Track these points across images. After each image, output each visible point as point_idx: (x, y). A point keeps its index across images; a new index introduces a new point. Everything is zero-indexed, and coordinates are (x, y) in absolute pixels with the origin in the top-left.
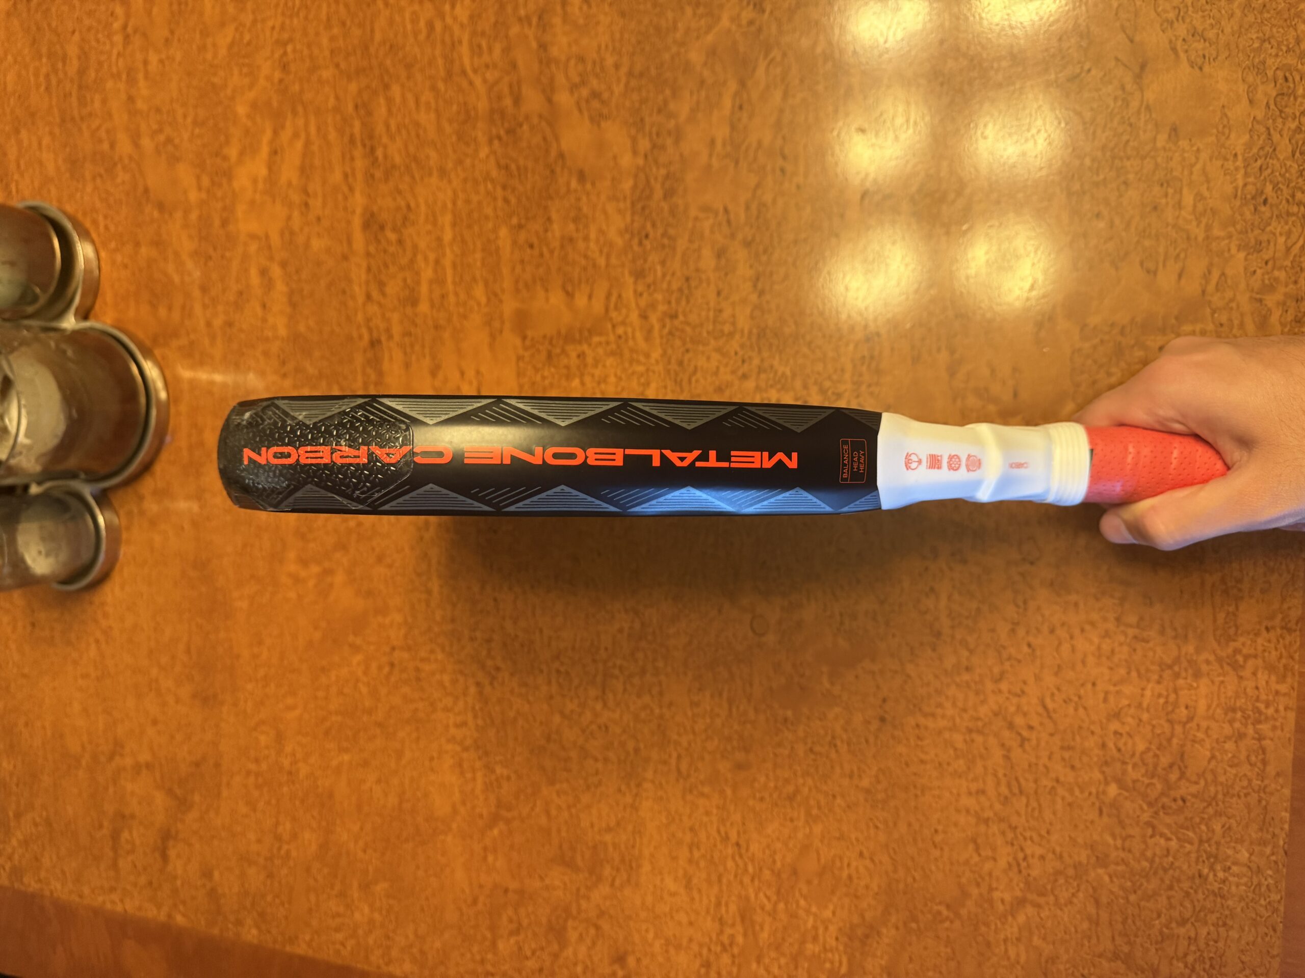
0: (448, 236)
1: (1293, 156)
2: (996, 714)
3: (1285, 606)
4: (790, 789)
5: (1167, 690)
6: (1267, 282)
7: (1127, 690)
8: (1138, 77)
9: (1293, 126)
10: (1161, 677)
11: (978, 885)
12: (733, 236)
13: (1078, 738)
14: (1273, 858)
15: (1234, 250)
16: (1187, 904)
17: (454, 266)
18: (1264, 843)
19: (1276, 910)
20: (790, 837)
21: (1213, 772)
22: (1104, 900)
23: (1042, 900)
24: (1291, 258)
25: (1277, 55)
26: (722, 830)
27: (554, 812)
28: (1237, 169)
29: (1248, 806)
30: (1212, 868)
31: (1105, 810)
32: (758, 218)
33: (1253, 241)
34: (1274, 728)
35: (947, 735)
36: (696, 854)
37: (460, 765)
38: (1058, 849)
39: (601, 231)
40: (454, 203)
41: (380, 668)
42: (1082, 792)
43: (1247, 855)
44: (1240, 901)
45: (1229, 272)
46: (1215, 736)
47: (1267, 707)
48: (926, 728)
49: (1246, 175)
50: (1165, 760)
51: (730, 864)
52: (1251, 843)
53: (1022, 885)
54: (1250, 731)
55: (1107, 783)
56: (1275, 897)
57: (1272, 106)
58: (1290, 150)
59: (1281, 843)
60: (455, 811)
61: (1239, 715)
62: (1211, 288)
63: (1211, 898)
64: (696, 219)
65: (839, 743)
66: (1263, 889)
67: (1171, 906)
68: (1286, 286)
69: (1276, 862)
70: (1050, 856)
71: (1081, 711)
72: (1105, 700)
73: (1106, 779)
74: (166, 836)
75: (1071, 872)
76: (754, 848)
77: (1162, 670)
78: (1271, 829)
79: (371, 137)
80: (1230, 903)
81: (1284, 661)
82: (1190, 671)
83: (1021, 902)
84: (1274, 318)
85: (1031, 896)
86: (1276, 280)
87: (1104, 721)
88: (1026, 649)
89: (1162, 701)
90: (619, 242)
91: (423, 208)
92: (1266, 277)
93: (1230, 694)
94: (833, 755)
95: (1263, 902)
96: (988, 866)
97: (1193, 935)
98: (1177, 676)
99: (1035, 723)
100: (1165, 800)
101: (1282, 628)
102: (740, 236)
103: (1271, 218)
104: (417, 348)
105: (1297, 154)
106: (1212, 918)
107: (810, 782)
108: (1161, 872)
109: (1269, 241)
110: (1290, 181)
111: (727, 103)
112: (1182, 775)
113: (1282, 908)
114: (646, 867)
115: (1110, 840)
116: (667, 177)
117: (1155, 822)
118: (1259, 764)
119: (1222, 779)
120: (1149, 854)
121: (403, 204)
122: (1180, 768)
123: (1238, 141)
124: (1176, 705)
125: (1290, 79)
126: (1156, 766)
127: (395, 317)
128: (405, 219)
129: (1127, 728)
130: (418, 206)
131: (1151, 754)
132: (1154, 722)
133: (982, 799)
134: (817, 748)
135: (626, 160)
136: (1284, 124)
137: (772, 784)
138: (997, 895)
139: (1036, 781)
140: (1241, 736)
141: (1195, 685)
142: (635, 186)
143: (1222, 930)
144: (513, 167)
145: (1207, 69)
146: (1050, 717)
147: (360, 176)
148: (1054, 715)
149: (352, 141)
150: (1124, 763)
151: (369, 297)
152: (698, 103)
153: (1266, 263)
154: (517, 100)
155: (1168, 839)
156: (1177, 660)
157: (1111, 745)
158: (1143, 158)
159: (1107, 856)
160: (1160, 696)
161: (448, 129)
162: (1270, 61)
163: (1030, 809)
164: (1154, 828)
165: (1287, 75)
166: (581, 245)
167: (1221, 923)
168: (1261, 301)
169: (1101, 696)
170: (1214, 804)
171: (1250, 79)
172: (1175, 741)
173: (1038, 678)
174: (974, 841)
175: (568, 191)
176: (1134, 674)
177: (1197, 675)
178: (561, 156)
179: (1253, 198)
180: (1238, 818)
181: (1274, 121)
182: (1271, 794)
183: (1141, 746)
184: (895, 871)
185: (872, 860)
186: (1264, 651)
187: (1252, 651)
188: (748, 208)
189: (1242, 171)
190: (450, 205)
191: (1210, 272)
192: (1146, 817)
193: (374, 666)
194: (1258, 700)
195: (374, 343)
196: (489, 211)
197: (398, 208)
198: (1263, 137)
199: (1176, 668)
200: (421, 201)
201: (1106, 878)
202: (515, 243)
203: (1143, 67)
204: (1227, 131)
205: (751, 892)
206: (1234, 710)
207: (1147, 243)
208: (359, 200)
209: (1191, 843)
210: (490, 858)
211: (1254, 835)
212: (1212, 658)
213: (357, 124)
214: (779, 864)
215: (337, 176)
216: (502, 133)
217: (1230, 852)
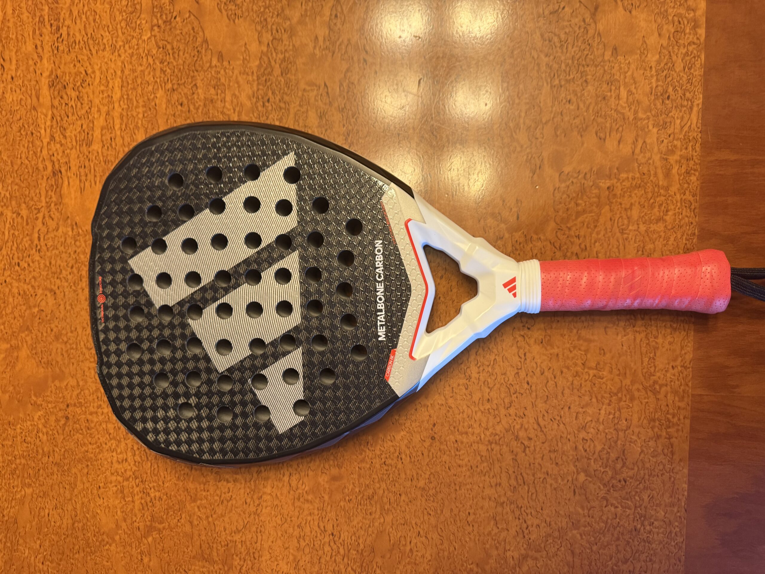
0: (117, 95)
1: (684, 70)
2: (507, 431)
3: (683, 352)
4: (371, 491)
5: (615, 410)
6: (670, 148)
7: (590, 411)
8: (593, 15)
9: (684, 51)
10: (610, 401)
11: (497, 548)
12: (330, 104)
13: (560, 444)
14: (679, 514)
15: (651, 127)
16: (628, 549)
17: (121, 117)
18: (672, 505)
19: (680, 548)
20: (370, 526)
21: (643, 462)
22: (577, 551)
23: (538, 555)
24: (684, 133)
25: (674, 7)
26: (322, 525)
27: (196, 522)
28: (652, 76)
29: (663, 482)
30: (643, 524)
31: (576, 490)
32: (348, 92)
33: (662, 122)
34: (678, 430)
35: (475, 446)
36: (303, 544)
38: (548, 519)
39: (234, 95)
40: (122, 71)
42: (563, 480)
43: (663, 514)
44: (659, 544)
45: (648, 141)
46: (643, 438)
47: (673, 417)
48: (462, 443)
49: (657, 80)
50: (613, 456)
51: (327, 548)
52: (666, 506)
53: (525, 546)
54: (664, 434)
55: (578, 473)
56: (680, 539)
57: (672, 39)
58: (682, 65)
59: (683, 504)
61: (657, 423)
62: (638, 150)
63: (643, 544)
64: (304, 90)
65: (403, 456)
66: (673, 535)
67: (618, 551)
68: (681, 151)
69: (680, 517)
70: (543, 524)
71: (562, 425)
72: (576, 418)
73: (577, 470)
75: (556, 534)
76: (344, 535)
77: (611, 397)
78: (677, 496)
79: (58, 20)
80: (654, 546)
81: (682, 387)
82: (628, 397)
83: (525, 557)
84: (674, 171)
85: (530, 553)
86: (675, 146)
87: (576, 432)
88: (526, 386)
89: (611, 416)
90: (248, 104)
91: (98, 73)
92: (670, 144)
93: (651, 410)
94: (400, 466)
95: (673, 543)
96: (504, 534)
97: (631, 569)
98: (620, 400)
99: (532, 435)
100: (614, 481)
101: (682, 366)
102: (336, 105)
103: (672, 108)
104: (90, 177)
105: (686, 69)
106: (643, 557)
107: (383, 485)
108: (611, 529)
109: (671, 122)
110: (682, 85)
111: (327, 12)
112: (624, 464)
113: (684, 547)
114: (266, 556)
115: (580, 510)
116: (284, 60)
117: (608, 497)
118: (669, 454)
119: (647, 465)
120: (604, 518)
121: (82, 70)
122: (622, 460)
123: (653, 58)
124: (620, 418)
125: (682, 22)
126: (608, 460)
127: (74, 154)
128: (84, 81)
129: (590, 436)
130: (94, 72)
131: (605, 452)
132: (607, 431)
133: (499, 489)
134: (389, 461)
135: (254, 47)
136: (679, 50)
137: (357, 490)
138: (509, 554)
139: (534, 475)
140: (659, 437)
141: (631, 405)
142: (260, 66)
143: (649, 564)
144: (169, 47)
145: (634, 12)
146: (542, 431)
147: (47, 48)
148: (544, 430)
149: (42, 21)
150: (589, 459)
151: (52, 138)
152: (306, 10)
153: (669, 136)
155: (616, 507)
156: (620, 389)
157: (580, 447)
158: (596, 66)
159: (579, 521)
160: (610, 413)
161: (119, 18)
162: (670, 10)
163: (530, 494)
164: (607, 501)
165: (680, 20)
166: (219, 104)
167: (648, 560)
168: (666, 159)
169: (575, 414)
170: (643, 481)
171: (659, 20)
172: (619, 442)
173: (534, 405)
174: (494, 518)
175: (210, 67)
176: (594, 400)
177: (632, 399)
178: (205, 41)
179: (662, 95)
180: (658, 490)
181: (673, 47)
182: (677, 473)
183: (599, 448)
184: (442, 544)
185: (426, 537)
186: (671, 381)
187: (664, 382)
188: (341, 85)
189: (655, 78)
190: (119, 73)
191: (637, 141)
192: (602, 493)
193: (53, 418)
194: (668, 413)
195: (56, 173)
196: (149, 78)
197: (78, 73)
198: (666, 57)
199: (620, 395)
200: (96, 68)
201: (578, 536)
202: (169, 101)
203: (596, 8)
204: (646, 53)
205: (342, 567)
206: (654, 420)
207: (600, 120)
208: (46, 65)
209: (630, 509)
211: (667, 501)
212: (641, 387)
213: (46, 9)
214: (362, 546)
215: (30, 47)
216: (160, 22)
217: (653, 513)
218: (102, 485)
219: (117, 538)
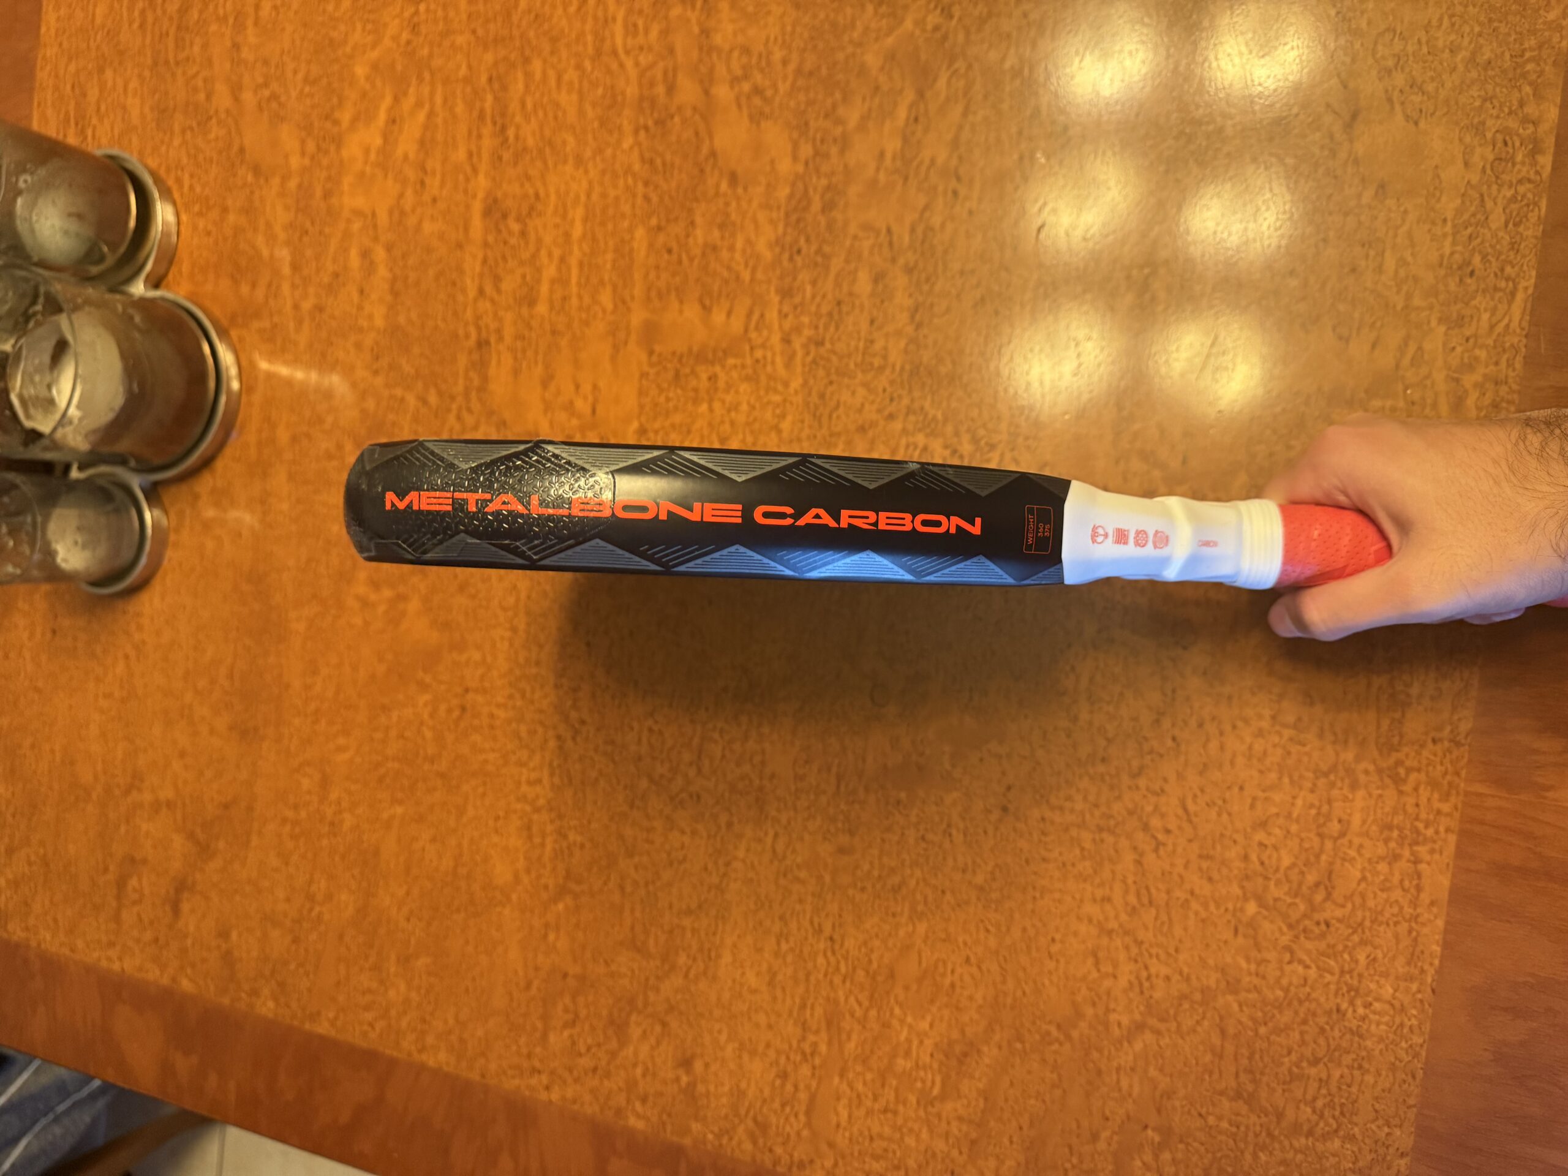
0: (577, 231)
1: (1506, 226)
2: (1131, 813)
3: (1456, 717)
4: (896, 879)
5: (1320, 801)
6: (1466, 360)
7: (1277, 797)
8: (1349, 126)
9: (1509, 193)
10: (1315, 785)
11: (1094, 1004)
12: (894, 260)
13: (1218, 847)
14: (1419, 996)
15: (1434, 323)
16: (1322, 1041)
17: (581, 265)
18: (1411, 979)
19: (1416, 1055)
20: (890, 935)
21: (1363, 896)
22: (1231, 1031)
23: (1162, 1026)
24: (1494, 336)
25: (1498, 117)
26: (816, 920)
27: (629, 889)
28: (1445, 235)
29: (1397, 937)
30: (1352, 1003)
31: (1241, 929)
32: (923, 242)
33: (1455, 315)
34: (1432, 851)
35: (1074, 832)
36: (784, 947)
37: (529, 828)
38: (1186, 970)
39: (749, 242)
40: (588, 196)
41: (450, 711)
42: (1218, 907)
43: (1391, 991)
44: (1379, 1043)
45: (1427, 346)
46: (1368, 856)
47: (1426, 827)
48: (1052, 823)
49: (1454, 243)
50: (1311, 878)
51: (821, 960)
52: (1397, 978)
53: (1142, 1008)
54: (1406, 853)
55: (1246, 899)
56: (1417, 1040)
57: (1489, 171)
58: (1503, 219)
59: (1429, 980)
60: (517, 880)
61: (1395, 833)
62: (1406, 361)
63: (1348, 1036)
64: (855, 237)
65: (954, 832)
66: (1406, 1030)
67: (1303, 1043)
68: (1487, 366)
69: (1421, 1001)
70: (1176, 977)
71: (1225, 816)
72: (1252, 806)
73: (1245, 894)
74: (182, 887)
75: (1198, 996)
76: (850, 943)
77: (1317, 778)
78: (1420, 964)
79: (503, 115)
80: (1369, 1043)
81: (1449, 777)
82: (1347, 781)
83: (1140, 1027)
84: (1471, 401)
85: (1153, 1022)
86: (1477, 359)
87: (1249, 830)
88: (1170, 743)
89: (1313, 812)
90: (768, 255)
91: (553, 198)
92: (1466, 355)
93: (1387, 809)
94: (947, 845)
95: (1403, 1044)
96: (1107, 983)
97: (1324, 1076)
98: (1333, 785)
99: (1172, 826)
100: (1307, 922)
101: (1451, 741)
102: (901, 261)
103: (1477, 291)
104: (530, 353)
105: (1511, 225)
106: (1347, 1059)
107: (918, 873)
108: (1295, 1003)
109: (1472, 317)
110: (1500, 253)
111: (902, 113)
112: (1329, 896)
113: (1424, 1054)
114: (727, 958)
115: (1244, 964)
116: (828, 188)
117: (1295, 947)
118: (1413, 890)
119: (1371, 903)
120: (1284, 982)
121: (531, 192)
122: (1326, 888)
123: (1449, 205)
124: (1328, 817)
125: (1510, 143)
126: (1300, 884)
127: (509, 317)
128: (532, 208)
129: (1273, 840)
130: (547, 195)
131: (1296, 870)
132: (1303, 835)
133: (1108, 907)
134: (930, 836)
135: (785, 166)
136: (1499, 191)
137: (876, 873)
138: (1113, 1017)
139: (1168, 892)
140: (1396, 857)
141: (1351, 796)
142: (791, 196)
143: (1356, 1073)
144: (659, 161)
145: (1422, 125)
146: (1190, 821)
147: (485, 156)
148: (1194, 819)
149: (481, 117)
150: (1267, 878)
151: (481, 292)
152: (870, 110)
153: (1467, 340)
154: (671, 89)
155: (1307, 967)
156: (1333, 769)
157: (1254, 857)
158: (1346, 214)
159: (1238, 981)
160: (1312, 806)
161: (590, 113)
162: (1490, 123)
163: (1159, 922)
164: (1292, 952)
165: (1507, 138)
166: (725, 254)
167: (1356, 1065)
168: (1457, 380)
169: (1249, 801)
170: (1360, 930)
171: (1468, 139)
172: (1324, 857)
173: (1180, 776)
174: (1095, 956)
175: (717, 194)
176: (1286, 780)
177: (1354, 786)
178: (713, 154)
179: (1460, 268)
180: (1385, 949)
181: (1489, 187)
182: (1423, 924)
183: (1286, 861)
184: (1004, 982)
185: (979, 968)
186: (1428, 765)
187: (1415, 764)
188: (913, 230)
189: (1450, 239)
190: (583, 198)
191: (1406, 345)
192: (1285, 940)
193: (443, 708)
194: (1417, 819)
195: (482, 344)
196: (626, 208)
197: (526, 196)
198: (1477, 202)
199: (1332, 777)
200: (552, 190)
201: (1235, 1007)
202: (651, 245)
203: (1354, 116)
204: (1438, 194)
205: (841, 993)
206: (1390, 828)
207: (1342, 307)
208: (482, 182)
209: (1332, 974)
210: (551, 937)
211: (1401, 970)
212: (1371, 768)
213: (489, 98)
214: (875, 965)
215: (461, 155)
216: (650, 123)
217: (1373, 986)
218: (501, 814)
219: (514, 897)
